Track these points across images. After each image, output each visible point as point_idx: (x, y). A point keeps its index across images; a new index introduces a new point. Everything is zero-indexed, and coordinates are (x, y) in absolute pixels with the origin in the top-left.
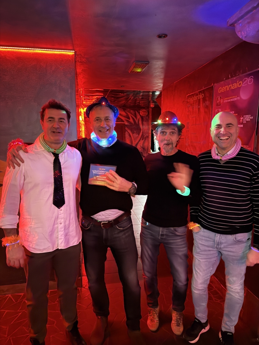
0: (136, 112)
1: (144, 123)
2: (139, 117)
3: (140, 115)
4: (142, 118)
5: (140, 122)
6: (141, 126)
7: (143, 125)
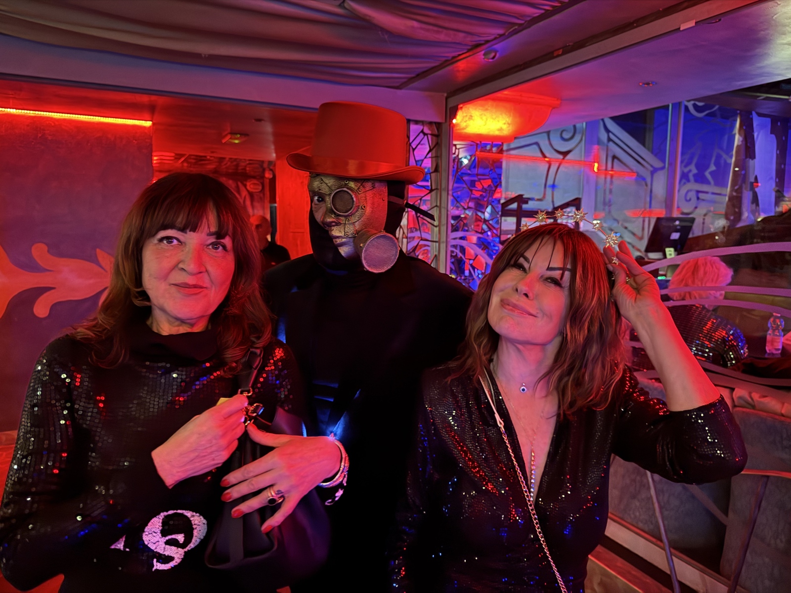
0: (240, 184)
1: (256, 204)
2: (244, 193)
3: (248, 191)
4: (251, 195)
5: (248, 203)
6: (250, 211)
7: (253, 207)
